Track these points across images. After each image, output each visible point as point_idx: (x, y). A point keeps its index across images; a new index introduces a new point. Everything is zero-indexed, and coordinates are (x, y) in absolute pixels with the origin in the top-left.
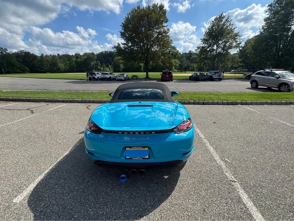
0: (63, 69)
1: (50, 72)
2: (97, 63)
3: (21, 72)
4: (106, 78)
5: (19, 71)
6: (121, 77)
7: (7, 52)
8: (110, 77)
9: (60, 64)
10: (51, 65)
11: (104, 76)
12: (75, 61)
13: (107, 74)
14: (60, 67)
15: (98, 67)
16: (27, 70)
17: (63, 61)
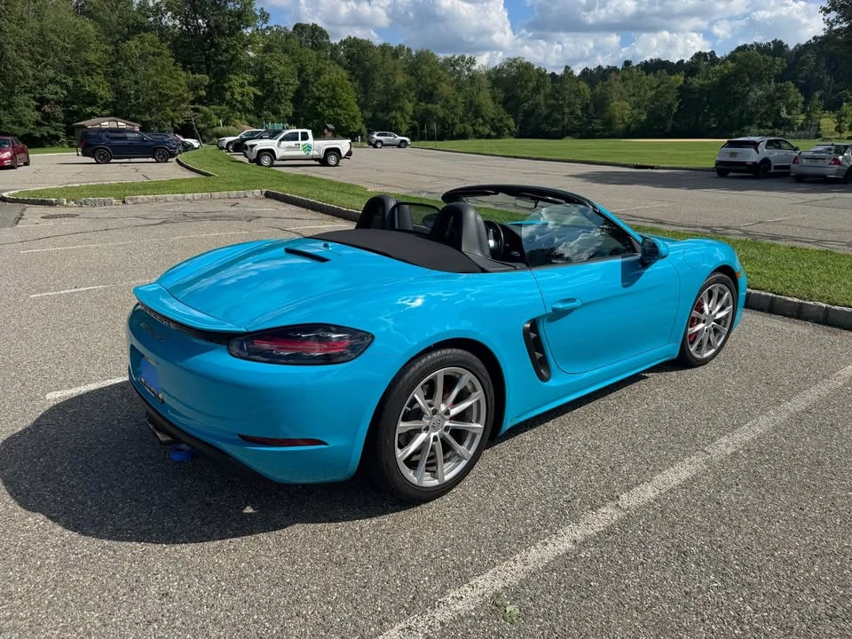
0: (624, 123)
1: (578, 134)
2: (778, 90)
3: (493, 133)
4: (743, 164)
5: (487, 130)
6: (820, 163)
7: (474, 68)
8: (766, 161)
9: (616, 103)
10: (585, 108)
11: (733, 154)
12: (680, 88)
13: (755, 145)
14: (614, 116)
15: (778, 112)
16: (509, 129)
17: (635, 87)
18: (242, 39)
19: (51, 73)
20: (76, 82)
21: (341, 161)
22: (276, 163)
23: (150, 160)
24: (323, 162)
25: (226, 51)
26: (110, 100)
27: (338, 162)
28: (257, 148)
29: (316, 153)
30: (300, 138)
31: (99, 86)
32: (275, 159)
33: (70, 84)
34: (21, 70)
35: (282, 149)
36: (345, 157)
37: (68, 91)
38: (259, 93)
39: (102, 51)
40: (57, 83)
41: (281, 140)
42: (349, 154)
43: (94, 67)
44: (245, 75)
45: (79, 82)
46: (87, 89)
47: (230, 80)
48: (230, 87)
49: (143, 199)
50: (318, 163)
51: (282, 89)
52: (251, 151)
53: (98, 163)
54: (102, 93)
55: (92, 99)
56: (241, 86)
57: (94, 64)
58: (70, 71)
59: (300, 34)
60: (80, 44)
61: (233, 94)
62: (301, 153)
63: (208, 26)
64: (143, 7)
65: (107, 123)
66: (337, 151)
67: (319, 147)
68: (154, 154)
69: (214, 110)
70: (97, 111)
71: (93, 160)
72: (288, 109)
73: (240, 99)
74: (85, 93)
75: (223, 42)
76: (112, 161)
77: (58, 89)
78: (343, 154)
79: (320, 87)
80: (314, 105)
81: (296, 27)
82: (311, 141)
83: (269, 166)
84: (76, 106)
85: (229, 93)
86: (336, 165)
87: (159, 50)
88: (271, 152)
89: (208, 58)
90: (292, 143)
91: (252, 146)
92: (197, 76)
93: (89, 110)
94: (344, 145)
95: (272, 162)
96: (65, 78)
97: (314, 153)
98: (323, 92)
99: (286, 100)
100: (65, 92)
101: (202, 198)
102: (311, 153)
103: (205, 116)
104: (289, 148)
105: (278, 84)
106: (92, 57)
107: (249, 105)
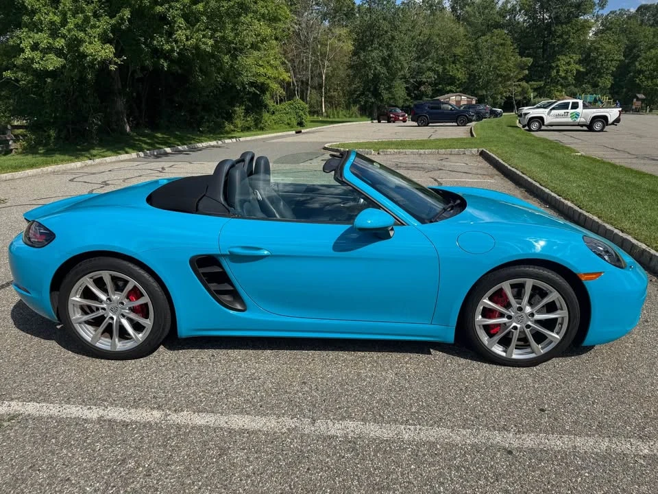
18: (576, 25)
19: (429, 64)
20: (444, 69)
21: (607, 128)
22: (543, 128)
23: (454, 124)
24: (590, 127)
25: (561, 36)
26: (464, 81)
27: (604, 127)
28: (530, 116)
29: (583, 120)
30: (570, 108)
31: (458, 71)
32: (544, 125)
33: (441, 71)
34: (400, 63)
35: (550, 116)
36: (613, 124)
37: (438, 75)
38: (582, 70)
39: (466, 45)
40: (433, 70)
41: (551, 110)
42: (617, 120)
43: (459, 57)
44: (571, 55)
45: (446, 69)
46: (451, 73)
47: (559, 60)
48: (557, 66)
49: (390, 152)
50: (585, 128)
51: (604, 65)
52: (524, 118)
53: (419, 126)
54: (460, 76)
55: (452, 81)
56: (568, 64)
57: (458, 55)
58: (442, 62)
59: (643, 14)
60: (453, 42)
61: (558, 72)
62: (569, 120)
63: (550, 17)
64: (503, 9)
65: (454, 97)
66: (605, 118)
67: (587, 115)
68: (457, 119)
69: (531, 85)
70: (454, 88)
71: (416, 124)
72: (607, 81)
73: (563, 75)
74: (449, 77)
75: (559, 29)
76: (430, 124)
77: (431, 74)
78: (611, 120)
79: (643, 61)
80: (634, 77)
81: (639, 9)
82: (580, 110)
83: (537, 131)
84: (440, 86)
85: (555, 71)
86: (602, 130)
87: (504, 42)
88: (541, 119)
89: (545, 43)
90: (562, 112)
91: (526, 114)
92: (524, 59)
93: (448, 88)
94: (613, 113)
95: (540, 127)
96: (438, 67)
97: (581, 120)
98: (646, 66)
99: (607, 74)
100: (436, 77)
101: (431, 154)
102: (578, 120)
103: (522, 90)
104: (558, 116)
105: (602, 60)
106: (458, 51)
107: (571, 79)
